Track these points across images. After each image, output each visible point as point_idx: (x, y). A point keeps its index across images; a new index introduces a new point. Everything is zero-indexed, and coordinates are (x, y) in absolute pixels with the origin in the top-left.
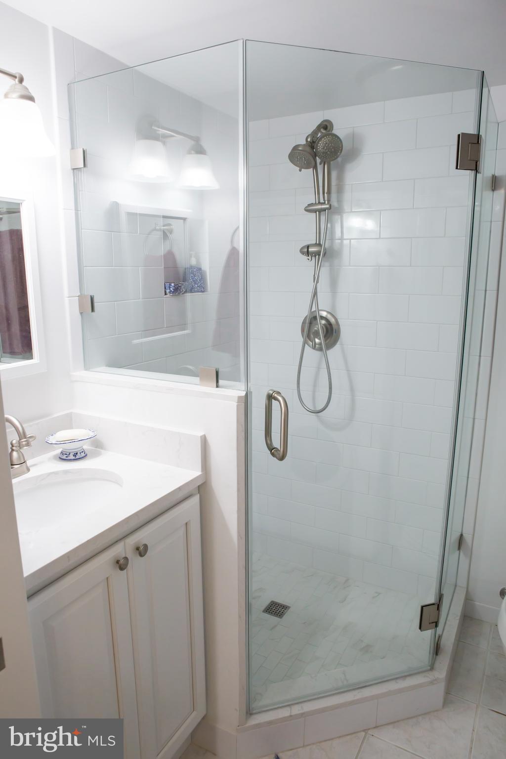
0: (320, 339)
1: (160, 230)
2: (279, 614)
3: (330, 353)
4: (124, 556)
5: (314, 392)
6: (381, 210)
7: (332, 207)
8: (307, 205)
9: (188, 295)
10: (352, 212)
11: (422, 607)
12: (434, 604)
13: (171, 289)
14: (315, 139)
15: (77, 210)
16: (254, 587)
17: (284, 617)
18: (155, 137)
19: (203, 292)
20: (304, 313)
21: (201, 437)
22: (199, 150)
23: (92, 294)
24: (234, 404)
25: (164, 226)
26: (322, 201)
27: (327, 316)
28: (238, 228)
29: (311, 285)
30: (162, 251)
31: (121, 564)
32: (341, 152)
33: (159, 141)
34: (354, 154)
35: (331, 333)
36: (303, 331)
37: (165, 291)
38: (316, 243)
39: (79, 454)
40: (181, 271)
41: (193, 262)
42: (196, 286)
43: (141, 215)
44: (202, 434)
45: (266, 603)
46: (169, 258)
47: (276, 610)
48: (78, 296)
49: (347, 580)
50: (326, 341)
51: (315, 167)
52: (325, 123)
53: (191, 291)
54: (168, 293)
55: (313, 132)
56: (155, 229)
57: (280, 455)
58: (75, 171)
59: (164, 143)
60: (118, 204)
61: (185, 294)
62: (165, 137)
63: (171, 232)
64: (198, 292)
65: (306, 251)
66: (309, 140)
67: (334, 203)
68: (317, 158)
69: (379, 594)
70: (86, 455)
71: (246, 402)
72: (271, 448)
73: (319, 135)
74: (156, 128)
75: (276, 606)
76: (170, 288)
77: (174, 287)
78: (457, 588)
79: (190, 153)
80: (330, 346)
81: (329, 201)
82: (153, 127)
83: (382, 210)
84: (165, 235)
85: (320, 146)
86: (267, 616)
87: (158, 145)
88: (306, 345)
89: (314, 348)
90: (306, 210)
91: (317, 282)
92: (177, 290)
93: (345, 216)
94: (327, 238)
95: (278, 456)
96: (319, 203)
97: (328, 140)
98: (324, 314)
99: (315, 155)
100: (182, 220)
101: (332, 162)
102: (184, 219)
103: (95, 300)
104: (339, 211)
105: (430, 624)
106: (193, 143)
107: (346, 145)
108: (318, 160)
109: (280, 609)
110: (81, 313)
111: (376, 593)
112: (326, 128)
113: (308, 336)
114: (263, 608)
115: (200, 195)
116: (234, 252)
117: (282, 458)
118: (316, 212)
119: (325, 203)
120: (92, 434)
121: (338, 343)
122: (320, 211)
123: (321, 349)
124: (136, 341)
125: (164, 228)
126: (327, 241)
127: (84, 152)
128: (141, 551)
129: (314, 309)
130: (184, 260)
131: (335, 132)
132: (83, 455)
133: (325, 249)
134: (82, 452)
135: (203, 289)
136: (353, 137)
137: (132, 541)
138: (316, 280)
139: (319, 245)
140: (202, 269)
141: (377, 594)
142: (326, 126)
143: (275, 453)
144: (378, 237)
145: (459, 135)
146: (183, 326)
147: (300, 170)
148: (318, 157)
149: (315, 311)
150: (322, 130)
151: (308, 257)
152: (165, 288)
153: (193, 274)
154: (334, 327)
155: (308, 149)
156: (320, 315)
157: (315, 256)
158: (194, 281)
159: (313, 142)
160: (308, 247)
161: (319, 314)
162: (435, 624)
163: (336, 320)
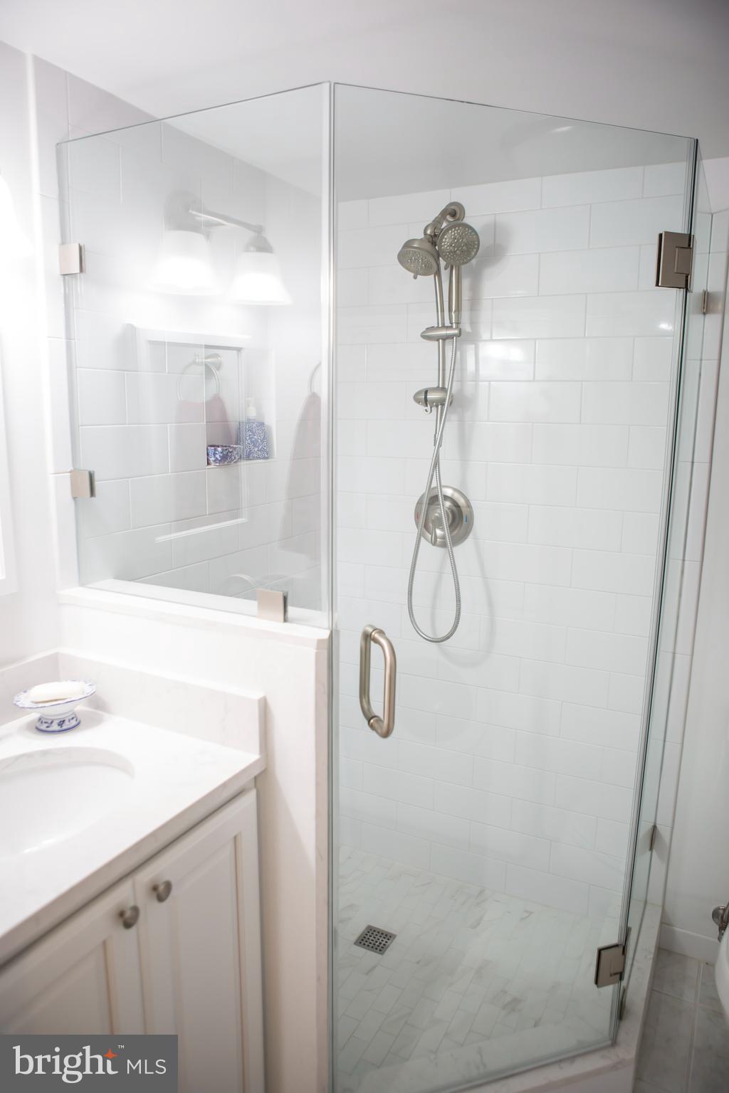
0: (443, 529)
1: (202, 363)
2: (380, 948)
3: (458, 550)
4: (132, 904)
5: (433, 607)
6: (535, 339)
7: (462, 332)
8: (424, 330)
9: (244, 465)
10: (492, 340)
11: (600, 951)
12: (617, 946)
13: (218, 456)
14: (437, 232)
15: (69, 338)
16: (341, 902)
17: (388, 952)
18: (195, 227)
19: (267, 458)
20: (420, 490)
21: (259, 701)
22: (262, 246)
23: (91, 469)
24: (312, 651)
25: (206, 358)
26: (447, 323)
27: (453, 495)
28: (320, 365)
29: (430, 450)
30: (203, 396)
31: (127, 919)
32: (477, 251)
33: (200, 233)
34: (496, 253)
35: (459, 519)
36: (417, 516)
37: (208, 460)
38: (438, 387)
39: (67, 723)
40: (234, 426)
41: (252, 413)
42: (256, 449)
43: (169, 344)
44: (260, 695)
45: (359, 929)
46: (215, 407)
47: (375, 940)
48: (70, 472)
49: (481, 892)
50: (451, 532)
51: (438, 273)
52: (453, 207)
53: (248, 458)
54: (212, 461)
55: (434, 221)
56: (194, 363)
57: (382, 726)
58: (67, 277)
59: (208, 236)
60: (135, 328)
61: (239, 463)
62: (210, 225)
63: (218, 366)
64: (259, 458)
65: (423, 398)
66: (429, 232)
67: (466, 327)
68: (441, 259)
69: (531, 913)
70: (79, 724)
71: (330, 648)
72: (370, 717)
73: (444, 225)
74: (194, 213)
75: (375, 933)
76: (215, 454)
77: (221, 453)
78: (648, 907)
79: (247, 250)
80: (457, 541)
81: (458, 323)
82: (190, 211)
83: (538, 339)
84: (209, 372)
85: (446, 241)
86: (361, 951)
87: (199, 238)
88: (422, 538)
89: (434, 544)
90: (424, 336)
91: (440, 445)
92: (226, 458)
93: (481, 345)
94: (454, 379)
95: (379, 731)
96: (444, 327)
97: (458, 234)
98: (449, 492)
99: (437, 255)
100: (235, 352)
101: (462, 266)
102: (239, 350)
103: (96, 477)
104: (474, 338)
105: (611, 975)
106: (252, 234)
107: (485, 241)
108: (443, 263)
109: (381, 939)
110: (75, 498)
111: (527, 911)
112: (453, 214)
113: (426, 526)
114: (354, 938)
115: (263, 314)
116: (314, 400)
117: (386, 734)
118: (438, 340)
119: (451, 327)
120: (89, 690)
121: (471, 536)
122: (445, 338)
123: (444, 545)
124: (161, 539)
125: (209, 360)
126: (454, 383)
127: (80, 248)
128: (161, 892)
129: (434, 485)
130: (238, 410)
131: (467, 221)
132: (74, 723)
133: (451, 396)
134: (73, 718)
135: (266, 454)
136: (495, 228)
137: (145, 877)
138: (438, 442)
139: (443, 389)
140: (266, 424)
141: (527, 915)
142: (454, 212)
143: (376, 725)
144: (532, 379)
145: (661, 235)
146: (234, 512)
147: (415, 278)
148: (443, 258)
149: (435, 488)
150: (448, 218)
151: (426, 408)
152: (208, 455)
153: (252, 431)
154: (465, 510)
155: (428, 246)
156: (444, 493)
157: (437, 406)
158: (252, 442)
159: (435, 235)
160: (426, 392)
161: (441, 492)
162: (618, 976)
163: (467, 501)
